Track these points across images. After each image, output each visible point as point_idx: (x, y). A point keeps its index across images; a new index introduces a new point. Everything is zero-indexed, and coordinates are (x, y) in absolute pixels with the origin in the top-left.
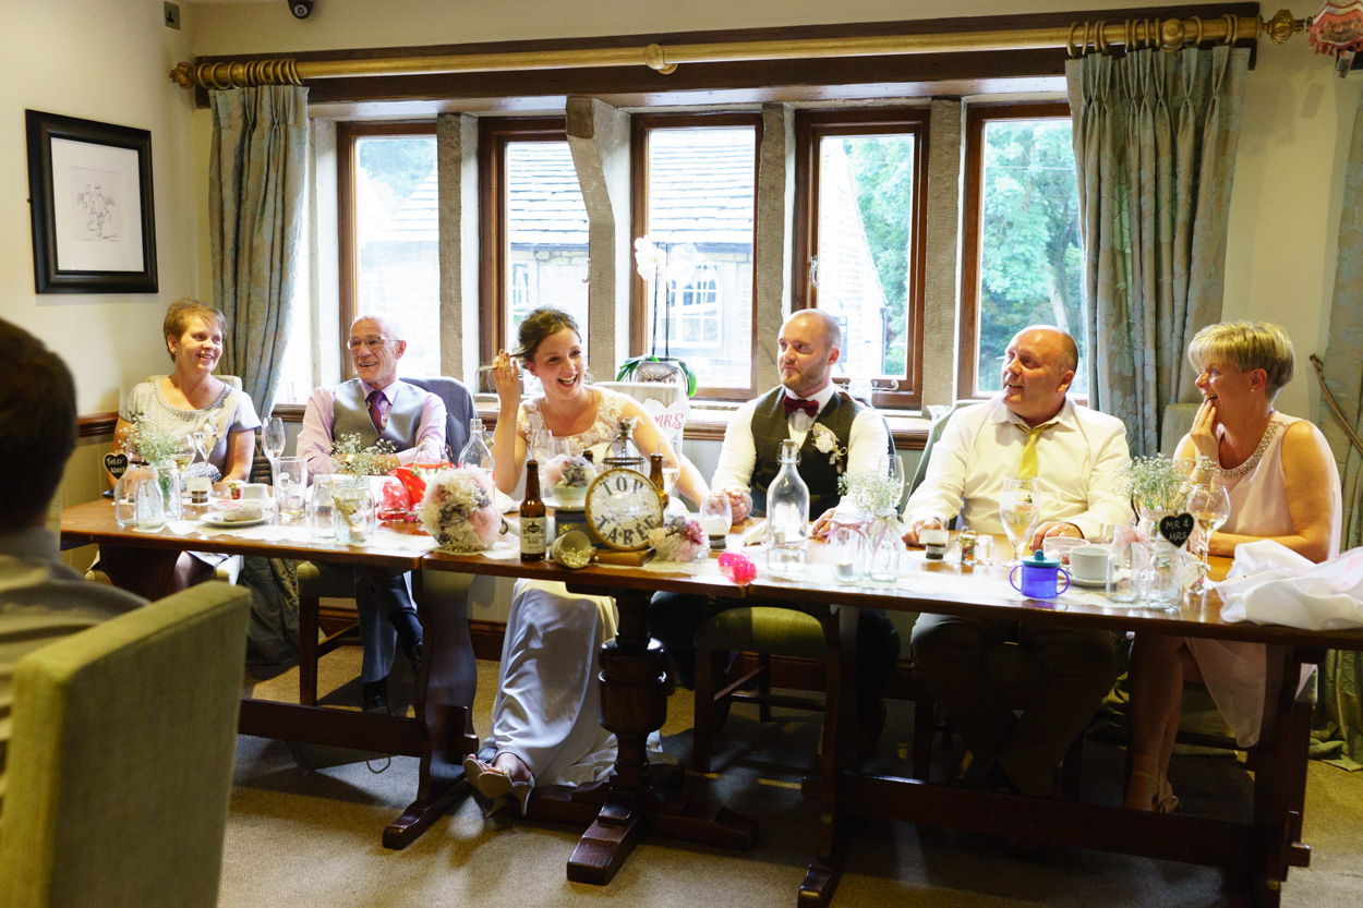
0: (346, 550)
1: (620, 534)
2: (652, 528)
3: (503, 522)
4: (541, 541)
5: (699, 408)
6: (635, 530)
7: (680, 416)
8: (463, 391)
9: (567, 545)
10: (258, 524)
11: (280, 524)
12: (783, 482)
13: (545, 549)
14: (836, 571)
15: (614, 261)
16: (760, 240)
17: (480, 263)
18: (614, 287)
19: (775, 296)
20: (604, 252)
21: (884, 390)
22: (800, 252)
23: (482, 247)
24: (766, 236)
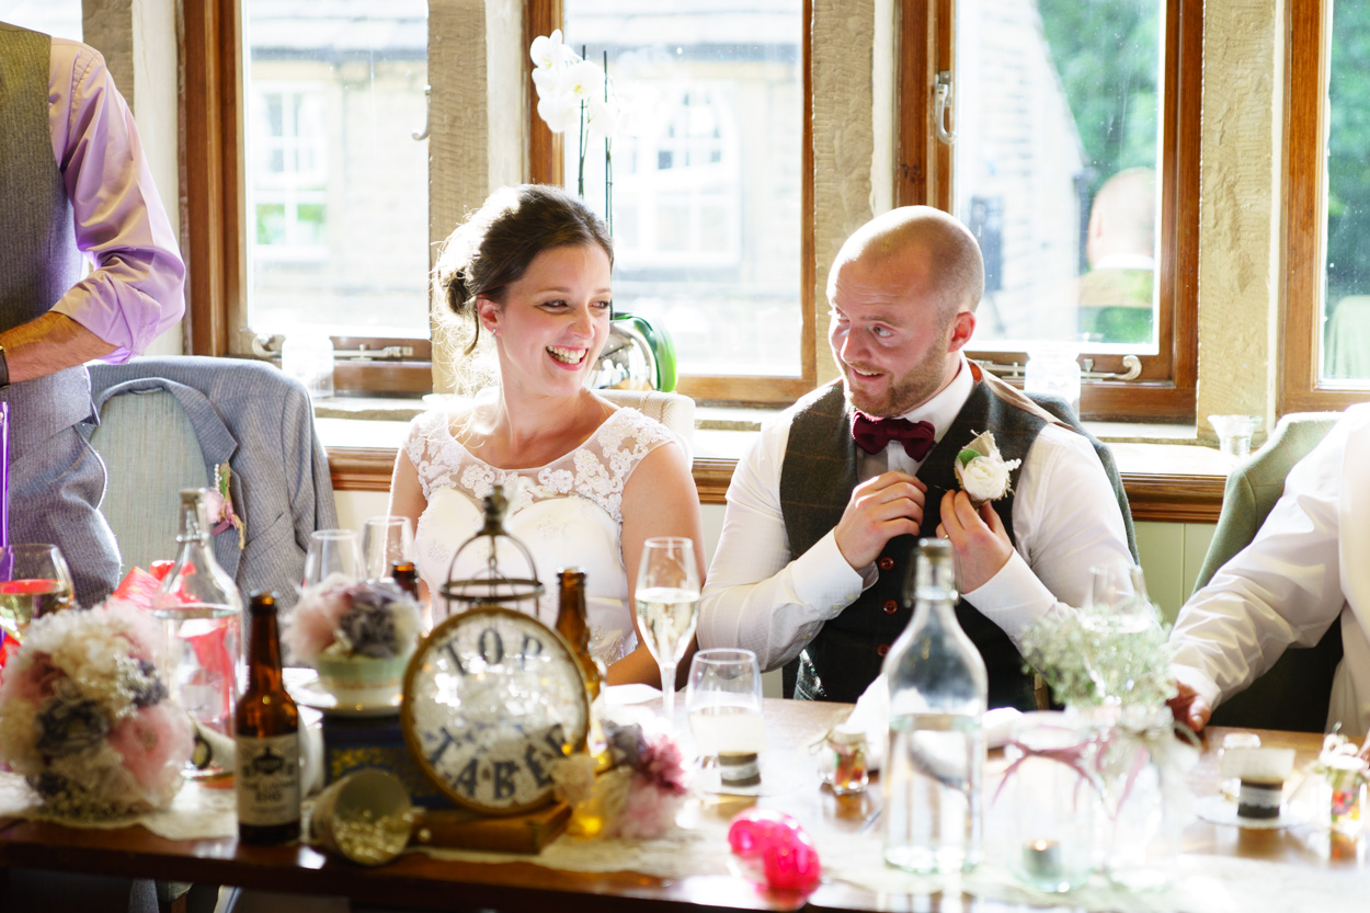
1: (486, 774)
4: (288, 793)
6: (521, 762)
9: (350, 804)
15: (485, 90)
16: (817, 38)
17: (179, 96)
18: (485, 150)
19: (854, 168)
20: (461, 69)
21: (1105, 379)
22: (909, 64)
23: (184, 59)
24: (832, 30)
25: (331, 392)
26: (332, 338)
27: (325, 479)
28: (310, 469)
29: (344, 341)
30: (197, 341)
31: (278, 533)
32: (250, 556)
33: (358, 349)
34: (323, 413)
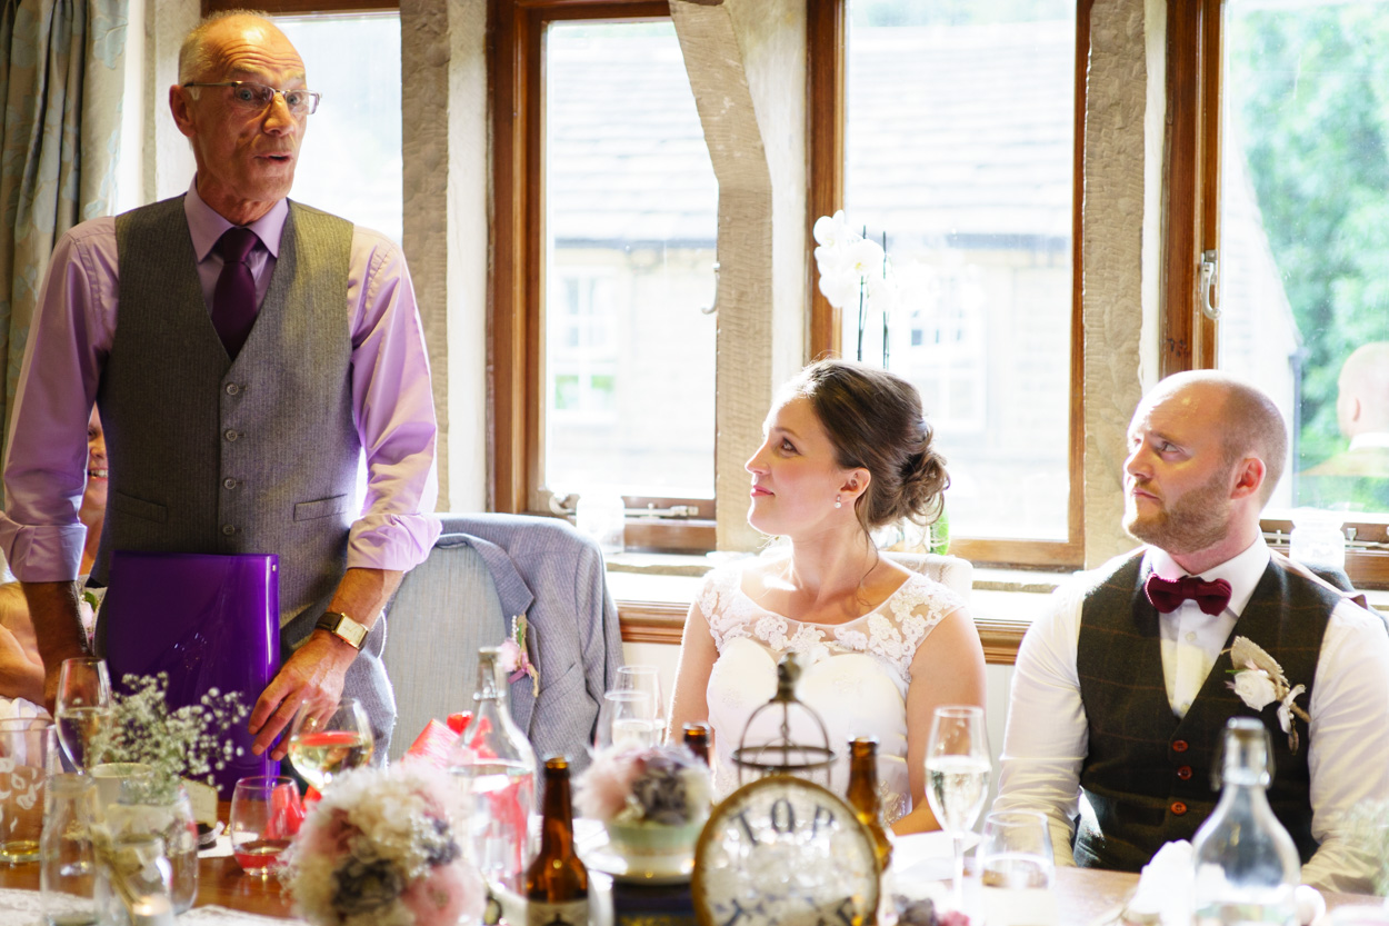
15: (770, 267)
16: (1090, 218)
17: (488, 274)
18: (769, 323)
19: (1123, 342)
20: (748, 248)
21: (1368, 548)
22: (1176, 243)
23: (493, 239)
24: (1103, 211)
25: (621, 548)
26: (624, 498)
27: (614, 631)
28: (600, 622)
29: (633, 500)
30: (500, 502)
31: (569, 682)
32: (543, 703)
33: (647, 507)
34: (614, 568)
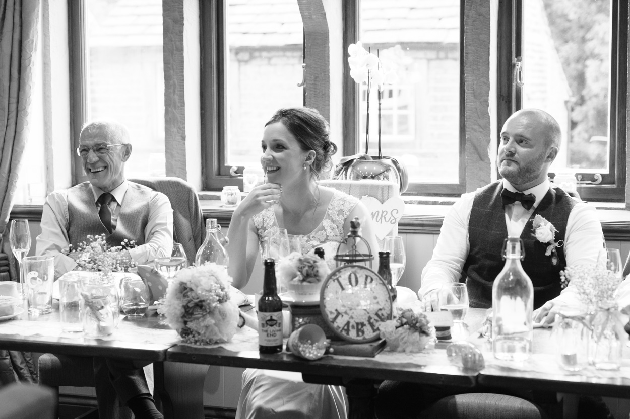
0: (94, 343)
1: (353, 327)
2: (382, 320)
3: (241, 316)
4: (278, 334)
5: (411, 203)
6: (366, 323)
7: (396, 211)
8: (189, 191)
9: (303, 337)
10: (10, 320)
11: (29, 319)
12: (507, 276)
13: (282, 341)
14: (561, 361)
15: (329, 66)
16: (467, 43)
18: (329, 90)
19: (482, 97)
20: (319, 57)
21: (587, 184)
22: (504, 54)
23: (203, 54)
24: (473, 40)
